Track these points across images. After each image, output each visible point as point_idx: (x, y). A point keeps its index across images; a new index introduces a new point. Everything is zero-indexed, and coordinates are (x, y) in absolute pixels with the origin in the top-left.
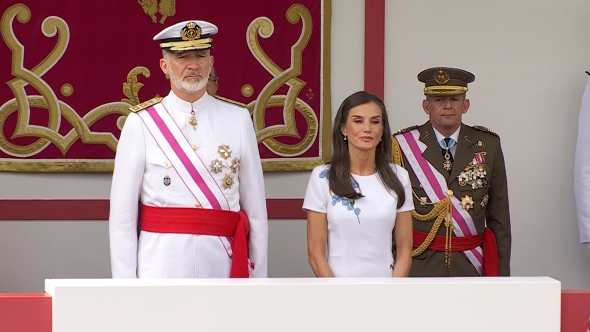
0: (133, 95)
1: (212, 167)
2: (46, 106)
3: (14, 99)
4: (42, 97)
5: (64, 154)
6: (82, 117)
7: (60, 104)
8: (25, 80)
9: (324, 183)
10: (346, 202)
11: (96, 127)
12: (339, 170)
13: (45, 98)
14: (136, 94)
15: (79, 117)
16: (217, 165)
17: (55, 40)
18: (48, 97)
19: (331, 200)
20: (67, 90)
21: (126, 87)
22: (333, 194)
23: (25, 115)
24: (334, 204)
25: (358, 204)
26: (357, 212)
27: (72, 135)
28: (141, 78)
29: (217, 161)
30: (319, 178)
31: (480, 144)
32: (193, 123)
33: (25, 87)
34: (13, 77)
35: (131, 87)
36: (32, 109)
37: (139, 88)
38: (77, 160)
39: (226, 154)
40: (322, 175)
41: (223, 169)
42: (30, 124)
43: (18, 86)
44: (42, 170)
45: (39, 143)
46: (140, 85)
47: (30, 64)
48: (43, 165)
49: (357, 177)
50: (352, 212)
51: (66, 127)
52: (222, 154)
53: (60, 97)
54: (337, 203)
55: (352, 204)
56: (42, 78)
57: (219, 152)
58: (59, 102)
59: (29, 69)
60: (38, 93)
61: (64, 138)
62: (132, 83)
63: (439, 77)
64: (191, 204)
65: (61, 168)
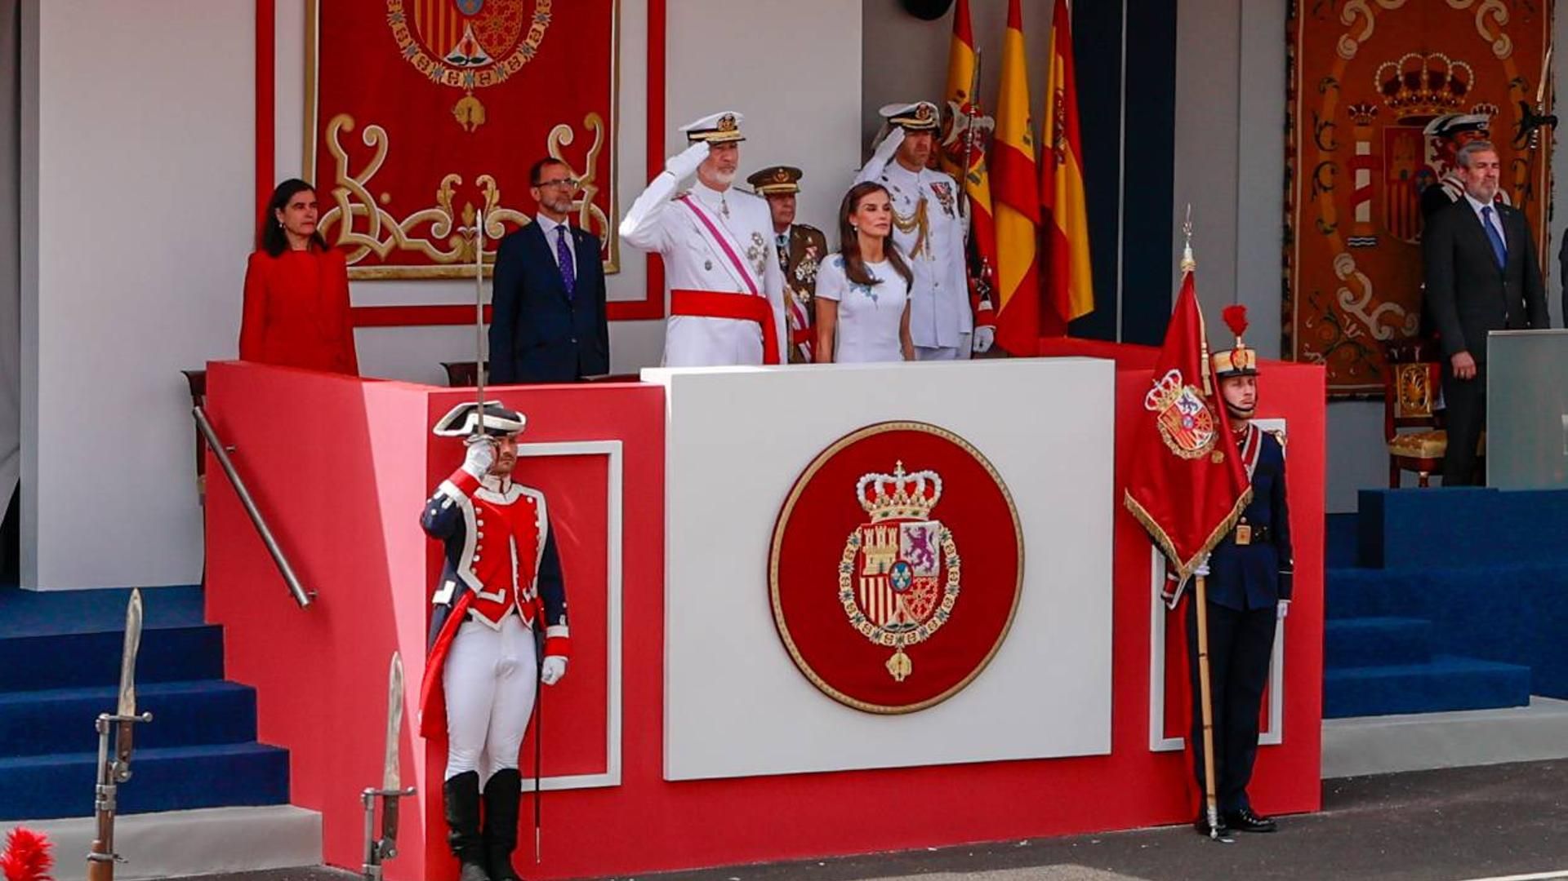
0: (446, 201)
1: (749, 253)
2: (366, 214)
3: (337, 208)
4: (363, 205)
5: (383, 260)
6: (399, 223)
7: (380, 213)
8: (348, 189)
9: (840, 272)
10: (864, 288)
11: (411, 234)
12: (853, 261)
13: (366, 206)
14: (449, 201)
15: (396, 224)
16: (753, 252)
17: (376, 148)
18: (369, 204)
19: (848, 287)
20: (385, 198)
21: (440, 194)
22: (850, 282)
23: (348, 224)
24: (852, 290)
25: (874, 290)
26: (875, 298)
27: (390, 242)
28: (453, 185)
29: (753, 248)
30: (833, 267)
31: (810, 240)
32: (726, 212)
33: (348, 196)
34: (338, 186)
35: (445, 194)
36: (354, 217)
37: (451, 196)
38: (395, 267)
39: (760, 242)
40: (836, 263)
41: (758, 256)
42: (353, 231)
43: (342, 195)
44: (363, 277)
45: (361, 250)
46: (453, 192)
47: (354, 172)
48: (364, 273)
49: (869, 264)
50: (870, 298)
51: (385, 234)
52: (757, 242)
53: (380, 205)
54: (855, 290)
55: (869, 290)
56: (364, 186)
57: (753, 239)
58: (378, 210)
59: (352, 178)
60: (360, 202)
61: (383, 245)
62: (445, 190)
63: (779, 175)
64: (733, 290)
65: (379, 275)
